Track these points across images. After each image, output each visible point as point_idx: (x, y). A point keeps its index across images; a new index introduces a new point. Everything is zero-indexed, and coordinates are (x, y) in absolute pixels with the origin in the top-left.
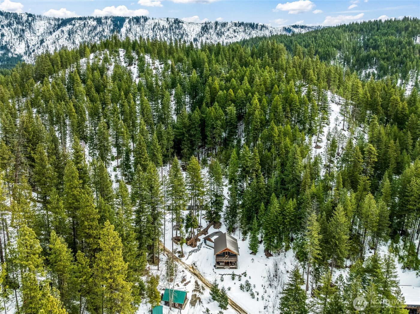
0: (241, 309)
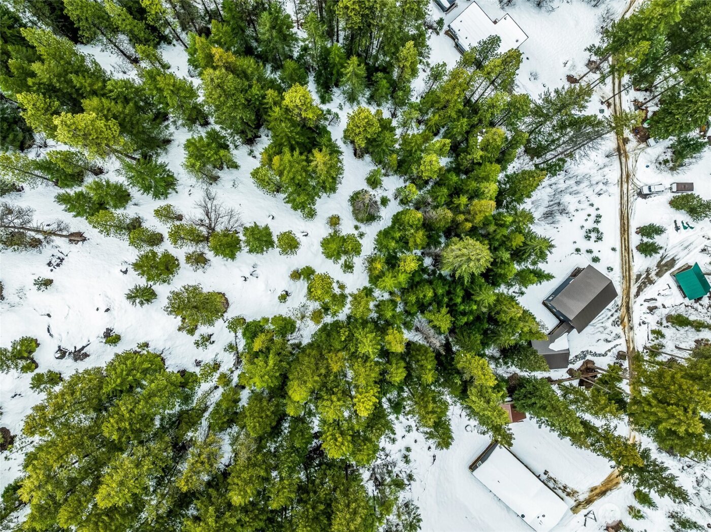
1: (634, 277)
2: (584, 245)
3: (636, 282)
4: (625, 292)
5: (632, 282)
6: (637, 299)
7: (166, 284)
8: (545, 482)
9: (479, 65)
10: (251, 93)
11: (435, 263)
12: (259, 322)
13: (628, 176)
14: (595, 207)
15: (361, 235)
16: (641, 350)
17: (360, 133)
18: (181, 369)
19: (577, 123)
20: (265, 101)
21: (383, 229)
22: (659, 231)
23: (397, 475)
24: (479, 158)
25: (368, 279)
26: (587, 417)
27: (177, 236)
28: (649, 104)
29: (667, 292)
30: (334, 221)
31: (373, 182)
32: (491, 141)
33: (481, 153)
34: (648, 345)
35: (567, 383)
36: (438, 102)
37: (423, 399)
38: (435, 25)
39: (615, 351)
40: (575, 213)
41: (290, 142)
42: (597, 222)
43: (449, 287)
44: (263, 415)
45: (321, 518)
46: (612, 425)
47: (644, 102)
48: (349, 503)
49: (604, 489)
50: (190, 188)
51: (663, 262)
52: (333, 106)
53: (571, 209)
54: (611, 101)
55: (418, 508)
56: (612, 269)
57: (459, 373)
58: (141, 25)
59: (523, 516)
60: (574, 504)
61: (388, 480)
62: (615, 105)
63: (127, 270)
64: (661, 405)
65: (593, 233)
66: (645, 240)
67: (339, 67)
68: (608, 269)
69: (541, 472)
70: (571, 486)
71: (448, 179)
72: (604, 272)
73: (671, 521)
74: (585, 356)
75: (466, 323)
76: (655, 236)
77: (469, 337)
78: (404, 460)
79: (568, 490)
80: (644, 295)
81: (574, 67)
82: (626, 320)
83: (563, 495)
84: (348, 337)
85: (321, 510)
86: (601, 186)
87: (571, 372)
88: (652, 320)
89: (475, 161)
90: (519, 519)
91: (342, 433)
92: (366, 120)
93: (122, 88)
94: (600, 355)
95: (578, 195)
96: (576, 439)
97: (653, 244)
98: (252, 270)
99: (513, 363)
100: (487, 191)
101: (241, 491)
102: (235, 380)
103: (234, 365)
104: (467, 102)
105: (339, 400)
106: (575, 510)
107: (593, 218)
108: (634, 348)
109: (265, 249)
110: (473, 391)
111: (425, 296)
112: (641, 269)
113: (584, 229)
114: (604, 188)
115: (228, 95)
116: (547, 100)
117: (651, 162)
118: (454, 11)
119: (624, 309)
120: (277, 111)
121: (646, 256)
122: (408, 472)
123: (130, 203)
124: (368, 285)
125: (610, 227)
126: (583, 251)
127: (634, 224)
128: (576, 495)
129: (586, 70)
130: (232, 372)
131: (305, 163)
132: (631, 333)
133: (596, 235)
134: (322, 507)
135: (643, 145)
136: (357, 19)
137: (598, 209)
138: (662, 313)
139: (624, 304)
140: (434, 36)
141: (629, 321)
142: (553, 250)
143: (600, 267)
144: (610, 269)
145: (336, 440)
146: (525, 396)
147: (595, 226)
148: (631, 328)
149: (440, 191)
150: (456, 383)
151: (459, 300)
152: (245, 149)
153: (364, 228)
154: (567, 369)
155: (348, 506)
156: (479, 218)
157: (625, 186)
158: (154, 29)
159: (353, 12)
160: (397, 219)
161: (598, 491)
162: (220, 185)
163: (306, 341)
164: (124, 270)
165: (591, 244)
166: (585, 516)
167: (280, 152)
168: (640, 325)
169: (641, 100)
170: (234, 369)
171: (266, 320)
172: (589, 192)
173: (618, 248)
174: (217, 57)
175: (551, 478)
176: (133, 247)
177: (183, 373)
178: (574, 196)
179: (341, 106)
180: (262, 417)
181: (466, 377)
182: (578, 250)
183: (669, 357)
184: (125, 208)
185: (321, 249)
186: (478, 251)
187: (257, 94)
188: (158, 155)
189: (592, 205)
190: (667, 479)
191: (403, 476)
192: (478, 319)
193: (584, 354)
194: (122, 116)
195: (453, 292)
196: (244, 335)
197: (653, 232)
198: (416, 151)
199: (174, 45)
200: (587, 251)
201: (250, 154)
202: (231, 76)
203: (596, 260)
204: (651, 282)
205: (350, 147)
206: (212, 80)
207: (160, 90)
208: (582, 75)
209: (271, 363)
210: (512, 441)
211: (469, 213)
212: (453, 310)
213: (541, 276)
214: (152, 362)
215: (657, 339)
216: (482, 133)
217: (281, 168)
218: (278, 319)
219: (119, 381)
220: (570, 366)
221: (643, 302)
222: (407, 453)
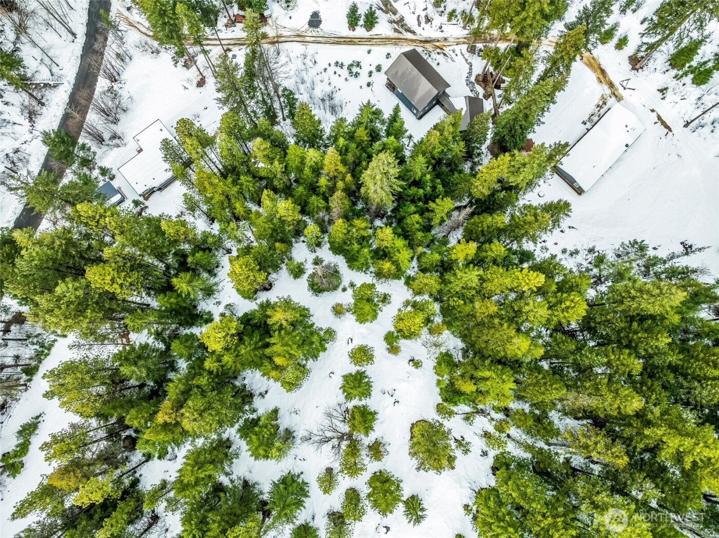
0: (338, 43)
1: (396, 35)
2: (364, 78)
3: (401, 33)
4: (410, 43)
5: (401, 36)
6: (418, 33)
7: (401, 485)
8: (593, 124)
9: (188, 164)
10: (206, 385)
11: (379, 216)
12: (441, 389)
13: (299, 36)
14: (327, 66)
15: (352, 285)
16: (467, 32)
17: (254, 276)
18: (490, 471)
19: (251, 74)
20: (215, 371)
21: (346, 265)
22: (354, 10)
23: (590, 263)
24: (281, 166)
25: (396, 281)
26: (534, 78)
27: (353, 469)
28: (231, 14)
29: (412, 6)
30: (338, 311)
31: (297, 272)
32: (265, 153)
33: (276, 163)
34: (462, 25)
35: (498, 100)
36: (223, 204)
37: (522, 226)
38: (138, 209)
39: (467, 55)
40: (333, 86)
41: (259, 348)
42: (342, 66)
43: (407, 201)
44: (542, 381)
45: (646, 326)
46: (544, 54)
47: (228, 18)
48: (630, 297)
49: (599, 71)
50: (297, 459)
51: (383, 8)
52: (216, 312)
53: (328, 89)
54: (225, 47)
55: (623, 243)
56: (389, 54)
57: (494, 193)
58: (121, 504)
59: (627, 146)
60: (613, 98)
61: (596, 271)
62: (229, 45)
63: (386, 527)
64: (527, 8)
65: (353, 69)
66: (361, 22)
67: (180, 299)
68: (388, 58)
69: (584, 127)
70: (597, 100)
71: (300, 196)
72: (390, 61)
73: (629, 11)
74: (471, 82)
75: (444, 186)
76: (359, 13)
77: (457, 184)
78: (574, 255)
79: (601, 103)
80: (415, 27)
81: (189, 80)
82: (437, 44)
83: (605, 108)
84: (459, 298)
85: (639, 325)
86: (307, 61)
87: (486, 97)
88: (438, 20)
89: (283, 170)
90: (630, 150)
91: (560, 302)
92: (244, 267)
93: (191, 525)
94: (471, 69)
95: (315, 81)
96: (559, 86)
97: (366, 16)
98: (387, 394)
99: (478, 148)
100: (314, 159)
101: (627, 400)
102: (500, 416)
103: (485, 416)
104: (224, 176)
105: (527, 304)
106: (619, 99)
107: (338, 69)
108: (465, 38)
109: (366, 380)
110: (513, 180)
111: (417, 223)
112: (389, 28)
113: (349, 78)
114: (309, 58)
115: (209, 407)
116: (224, 102)
117: (286, 14)
118: (125, 191)
119: (427, 45)
120: (227, 359)
121: (377, 22)
122: (586, 252)
123: (311, 524)
124: (403, 280)
125: (347, 54)
126: (369, 80)
127: (345, 32)
128: (605, 97)
129: (194, 69)
130: (493, 419)
131: (283, 332)
132: (450, 39)
133: (354, 67)
134: (635, 324)
135: (270, 21)
136: (135, 275)
137: (330, 65)
138: (431, 10)
139: (422, 45)
140: (148, 211)
141: (438, 41)
142: (372, 102)
143: (386, 64)
144: (388, 56)
145: (568, 308)
146: (513, 136)
147: (345, 68)
148: (446, 39)
149: (313, 204)
150: (504, 196)
151: (421, 191)
152: (257, 402)
153: (345, 282)
154: (484, 100)
155: (633, 298)
156: (342, 169)
157: (308, 39)
158: (126, 492)
159: (128, 279)
160: (337, 249)
161: (601, 77)
162: (296, 428)
163: (460, 344)
164: (385, 530)
165: (364, 72)
166: (625, 89)
167: (270, 358)
168: (442, 31)
169: (225, 21)
170: (489, 417)
171: (439, 382)
172: (313, 72)
173: (368, 48)
174: (167, 418)
175: (589, 118)
176: (364, 517)
177: (495, 469)
178: (315, 86)
179: (217, 302)
180: (545, 383)
181: (497, 186)
182: (369, 85)
183: (474, 7)
184: (318, 529)
185: (368, 324)
186: (380, 164)
187: (208, 380)
188: (261, 493)
189: (325, 70)
190: (594, 7)
191: (591, 257)
192: (438, 176)
193: (469, 83)
194: (223, 524)
195: (412, 197)
196: (456, 404)
197: (355, 15)
198: (273, 224)
199: (141, 476)
200: (370, 76)
201: (263, 397)
202: (190, 403)
203: (379, 69)
204: (402, 19)
205: (260, 294)
206: (195, 420)
207: (197, 482)
208: (198, 73)
209: (487, 374)
210: (563, 143)
211: (335, 177)
212: (431, 197)
213: (395, 118)
214: (487, 499)
215: (456, 16)
216: (255, 163)
217: (287, 356)
218: (438, 370)
219: (511, 530)
220: (481, 96)
221: (421, 28)
222: (568, 252)
